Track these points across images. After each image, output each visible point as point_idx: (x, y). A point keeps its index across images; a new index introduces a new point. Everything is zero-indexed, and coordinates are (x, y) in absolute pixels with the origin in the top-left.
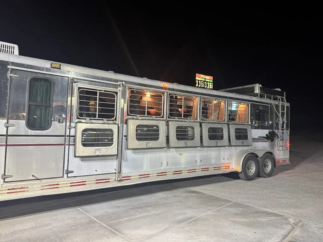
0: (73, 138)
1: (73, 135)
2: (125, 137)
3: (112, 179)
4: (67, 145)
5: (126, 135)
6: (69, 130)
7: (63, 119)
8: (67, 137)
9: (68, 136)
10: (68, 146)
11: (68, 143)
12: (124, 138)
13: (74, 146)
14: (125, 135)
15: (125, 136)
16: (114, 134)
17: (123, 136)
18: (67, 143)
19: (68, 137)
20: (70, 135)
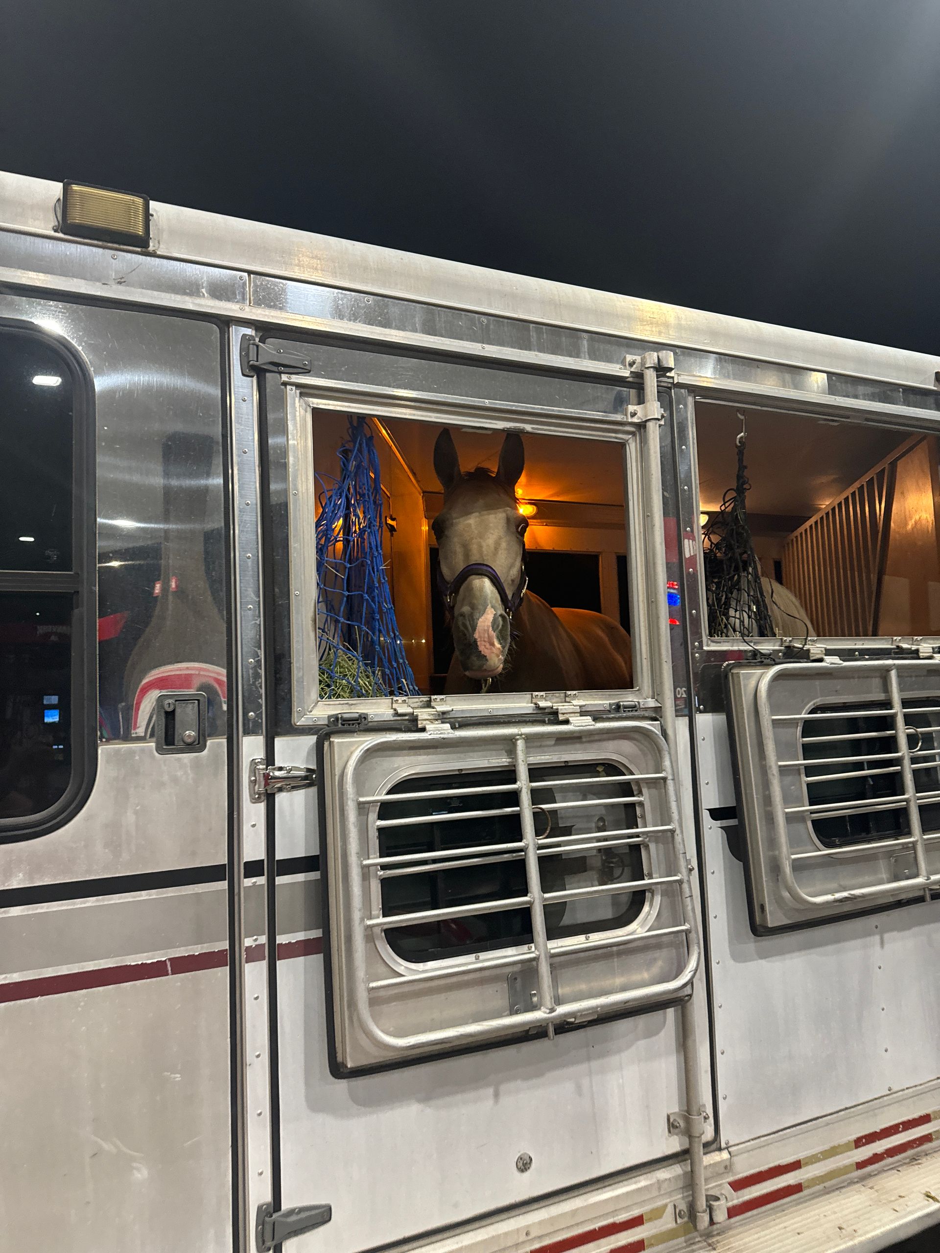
0: (300, 877)
1: (303, 855)
2: (718, 823)
3: (657, 1213)
4: (253, 955)
5: (731, 803)
6: (262, 807)
7: (204, 706)
8: (248, 882)
9: (254, 868)
10: (264, 965)
11: (263, 939)
12: (713, 831)
13: (317, 960)
14: (716, 805)
15: (716, 814)
16: (638, 811)
17: (706, 816)
18: (248, 942)
19: (262, 880)
20: (279, 856)
